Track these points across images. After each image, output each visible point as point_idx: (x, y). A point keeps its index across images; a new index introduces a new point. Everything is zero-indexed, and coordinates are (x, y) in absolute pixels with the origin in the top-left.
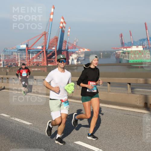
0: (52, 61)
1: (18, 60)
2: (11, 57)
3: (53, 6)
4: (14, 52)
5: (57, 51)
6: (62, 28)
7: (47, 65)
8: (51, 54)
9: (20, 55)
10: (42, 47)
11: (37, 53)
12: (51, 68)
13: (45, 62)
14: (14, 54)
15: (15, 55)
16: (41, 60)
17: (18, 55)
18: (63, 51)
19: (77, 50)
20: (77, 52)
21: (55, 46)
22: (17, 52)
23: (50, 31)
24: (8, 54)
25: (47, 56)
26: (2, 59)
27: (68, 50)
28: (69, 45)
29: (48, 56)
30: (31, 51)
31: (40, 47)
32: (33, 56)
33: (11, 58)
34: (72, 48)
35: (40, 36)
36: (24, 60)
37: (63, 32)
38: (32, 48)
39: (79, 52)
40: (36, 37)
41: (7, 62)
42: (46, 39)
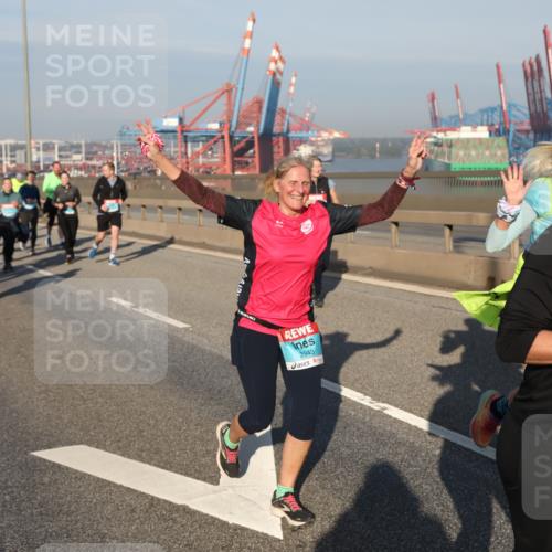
0: (247, 163)
3: (252, 14)
5: (259, 138)
6: (274, 74)
7: (233, 172)
8: (242, 144)
10: (221, 124)
11: (207, 141)
12: (244, 181)
13: (228, 166)
16: (217, 160)
18: (275, 135)
19: (311, 135)
20: (313, 139)
21: (255, 123)
23: (241, 81)
25: (232, 150)
26: (115, 154)
27: (290, 135)
28: (291, 121)
29: (236, 149)
30: (191, 134)
31: (216, 126)
32: (197, 149)
34: (301, 130)
37: (276, 86)
38: (193, 127)
39: (317, 141)
42: (230, 104)
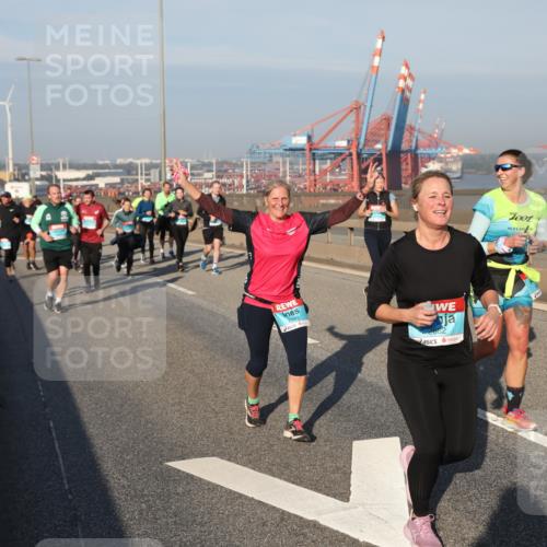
1: (285, 176)
2: (269, 168)
3: (382, 32)
4: (276, 154)
5: (387, 155)
6: (403, 91)
9: (291, 164)
10: (349, 141)
11: (335, 158)
13: (356, 183)
14: (275, 159)
15: (278, 163)
17: (284, 163)
18: (403, 152)
19: (440, 152)
20: (443, 156)
21: (383, 140)
22: (282, 155)
23: (369, 100)
24: (261, 160)
25: (360, 167)
26: (244, 172)
27: (419, 152)
28: (420, 138)
29: (363, 167)
30: (320, 152)
31: (344, 144)
32: (325, 167)
33: (267, 169)
34: (429, 146)
35: (344, 114)
36: (300, 176)
37: (405, 103)
38: (322, 145)
39: (446, 158)
40: (332, 116)
41: (257, 181)
42: (358, 121)
